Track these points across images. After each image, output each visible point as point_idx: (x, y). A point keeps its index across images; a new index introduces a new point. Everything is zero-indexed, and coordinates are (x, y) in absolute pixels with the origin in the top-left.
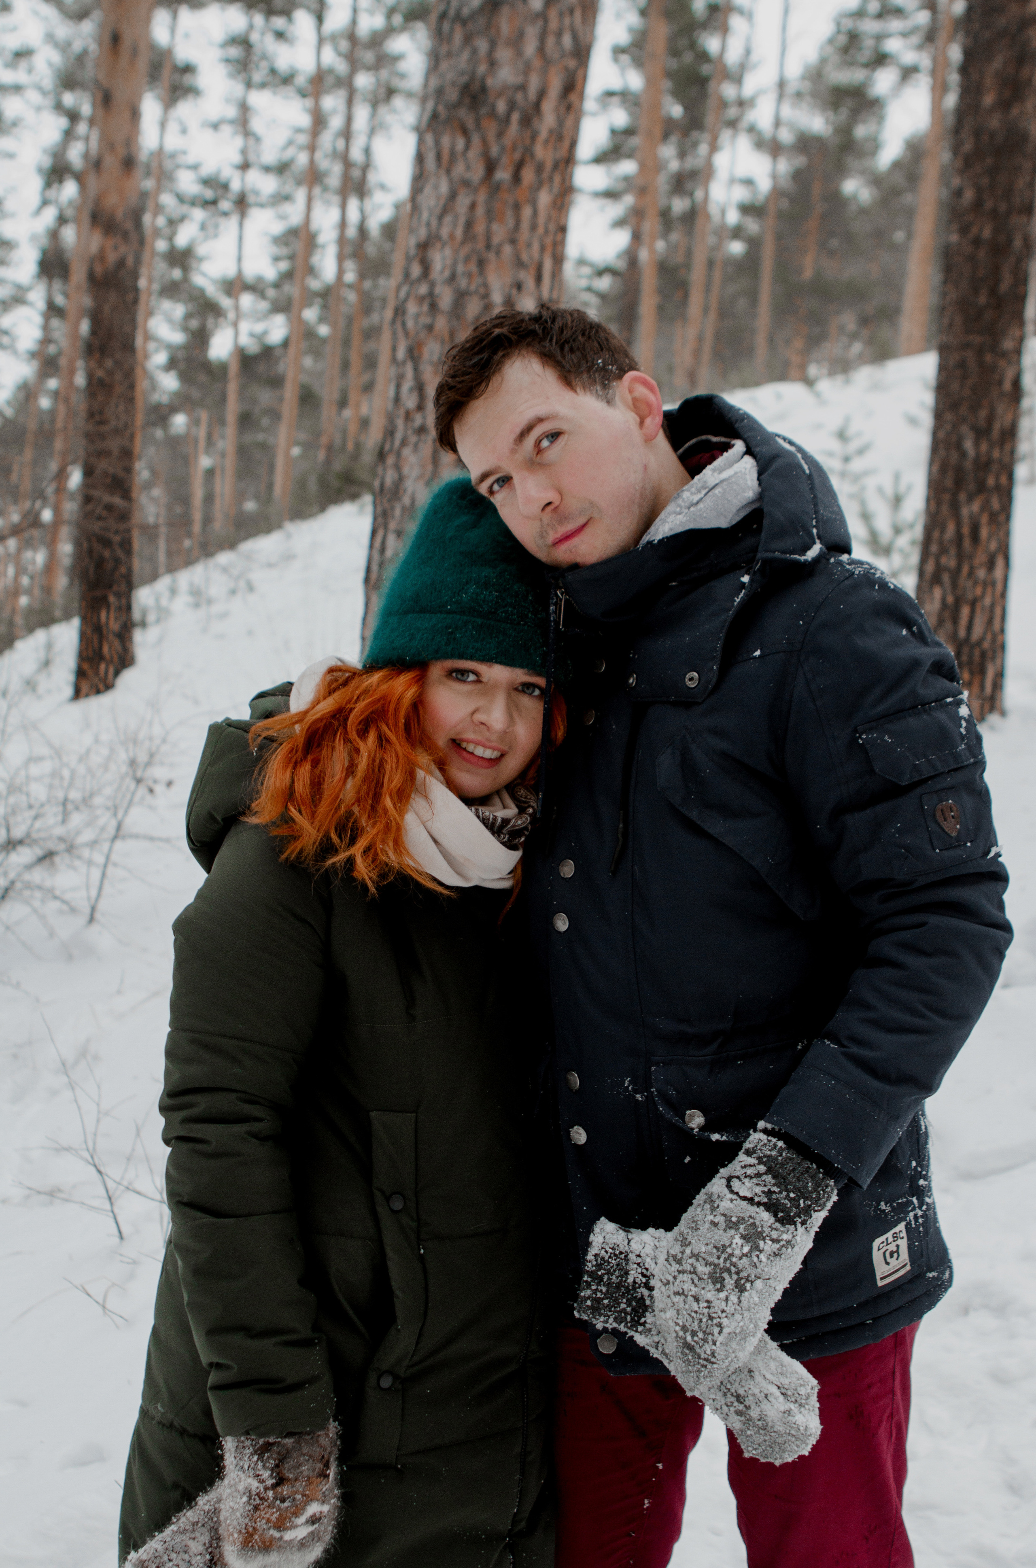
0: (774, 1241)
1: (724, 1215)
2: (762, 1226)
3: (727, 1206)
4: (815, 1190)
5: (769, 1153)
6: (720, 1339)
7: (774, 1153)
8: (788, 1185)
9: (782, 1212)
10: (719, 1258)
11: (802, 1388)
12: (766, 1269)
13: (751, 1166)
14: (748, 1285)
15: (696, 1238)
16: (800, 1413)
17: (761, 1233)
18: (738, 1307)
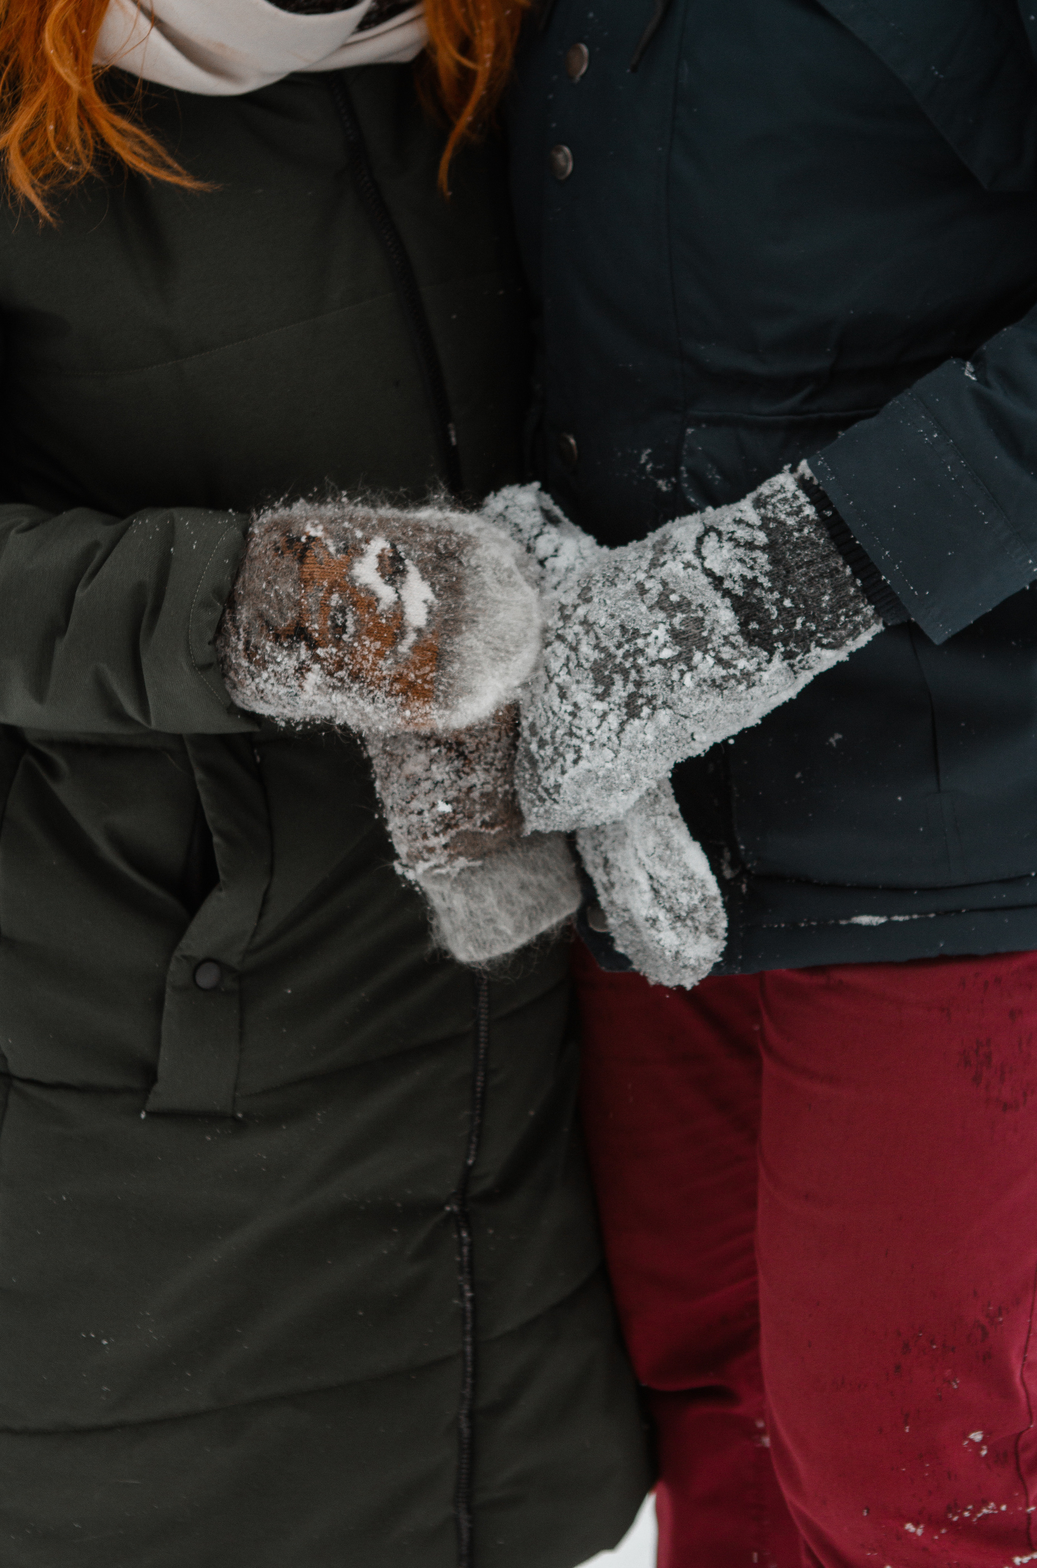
0: (719, 661)
1: (664, 584)
2: (712, 630)
3: (675, 570)
4: (833, 610)
5: (783, 517)
6: (572, 772)
7: (791, 521)
8: (789, 583)
9: (759, 623)
10: (619, 646)
11: (684, 894)
12: (686, 700)
13: (749, 525)
14: (646, 711)
15: (602, 596)
16: (673, 928)
17: (707, 640)
18: (614, 739)
